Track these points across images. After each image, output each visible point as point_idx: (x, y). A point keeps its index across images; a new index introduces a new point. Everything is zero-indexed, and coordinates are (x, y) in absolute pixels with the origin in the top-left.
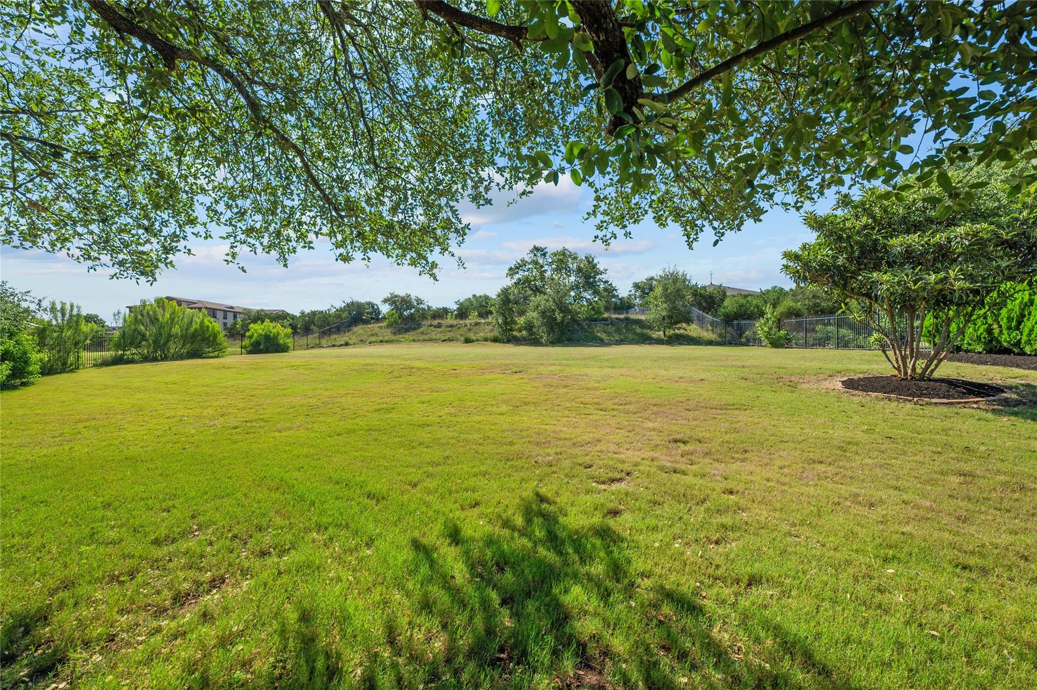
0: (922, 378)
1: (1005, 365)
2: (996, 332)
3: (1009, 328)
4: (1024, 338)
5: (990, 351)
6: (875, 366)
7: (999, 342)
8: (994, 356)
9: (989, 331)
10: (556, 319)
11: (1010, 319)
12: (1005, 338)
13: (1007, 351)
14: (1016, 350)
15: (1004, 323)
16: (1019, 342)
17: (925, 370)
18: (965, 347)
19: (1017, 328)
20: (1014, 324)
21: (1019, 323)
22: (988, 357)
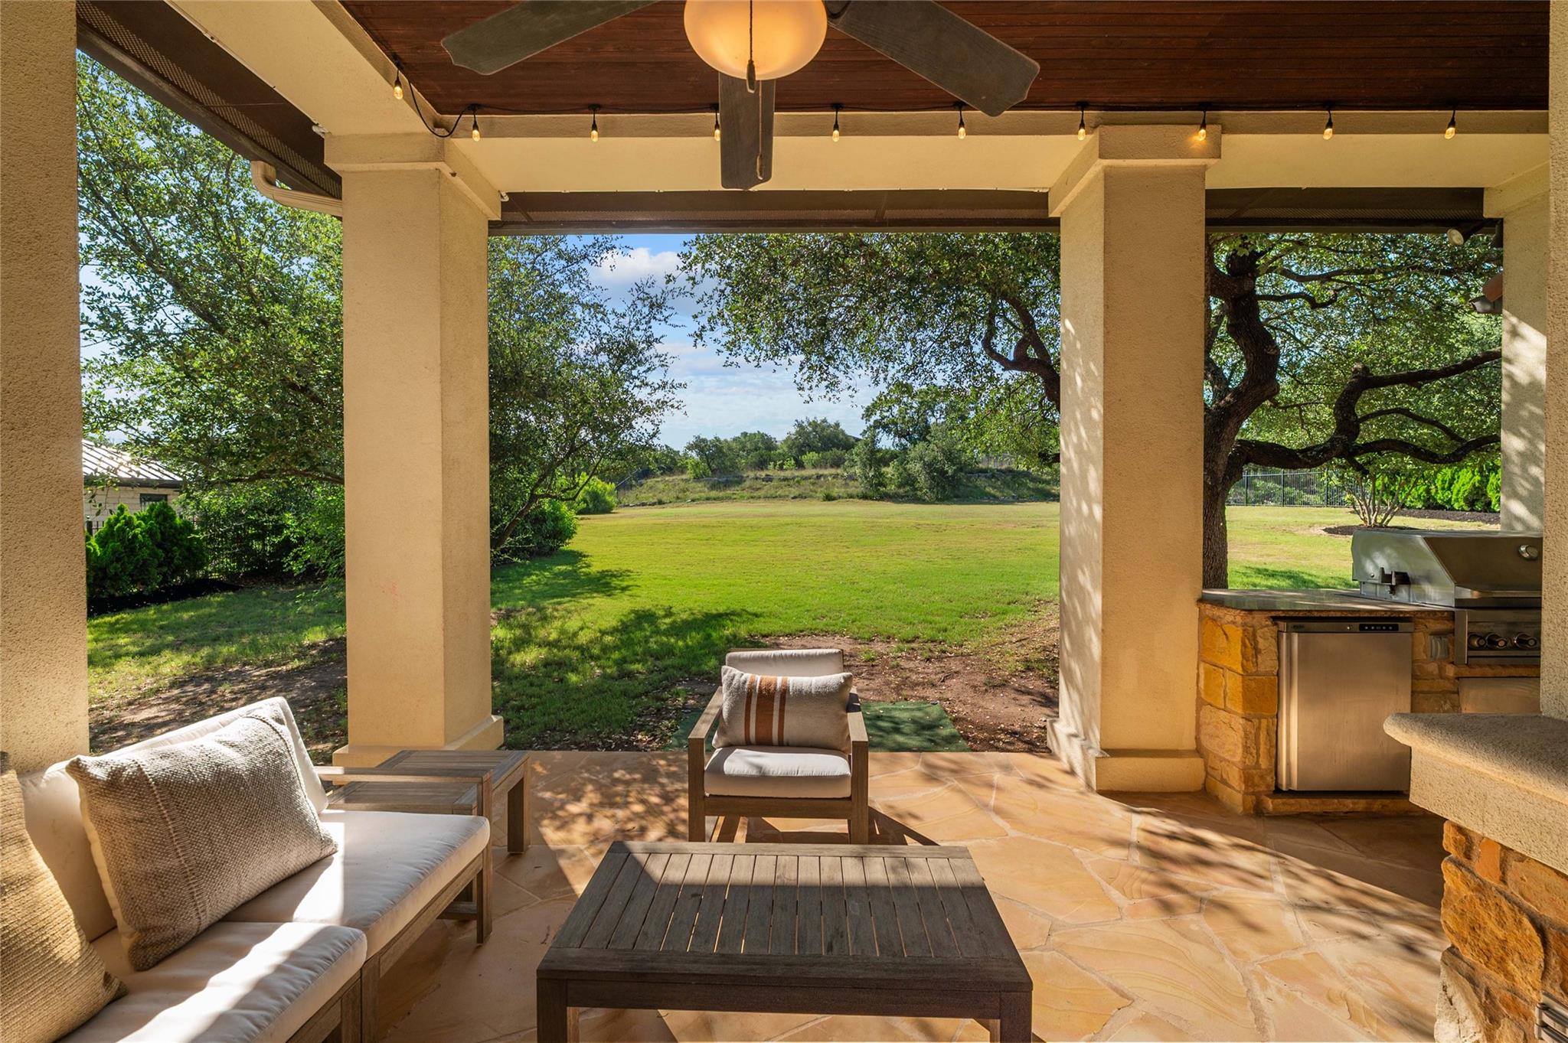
0: (1381, 526)
1: (1439, 518)
2: (1433, 491)
3: (1443, 489)
4: (1454, 497)
5: (1428, 507)
6: (1339, 520)
7: (1435, 500)
8: (1431, 511)
9: (1428, 491)
10: (947, 472)
11: (1444, 482)
12: (1440, 497)
13: (1441, 507)
14: (1448, 507)
15: (1439, 484)
16: (1450, 499)
17: (1383, 520)
18: (1408, 504)
19: (1449, 489)
20: (1446, 485)
21: (1451, 484)
22: (1426, 512)
